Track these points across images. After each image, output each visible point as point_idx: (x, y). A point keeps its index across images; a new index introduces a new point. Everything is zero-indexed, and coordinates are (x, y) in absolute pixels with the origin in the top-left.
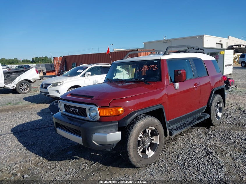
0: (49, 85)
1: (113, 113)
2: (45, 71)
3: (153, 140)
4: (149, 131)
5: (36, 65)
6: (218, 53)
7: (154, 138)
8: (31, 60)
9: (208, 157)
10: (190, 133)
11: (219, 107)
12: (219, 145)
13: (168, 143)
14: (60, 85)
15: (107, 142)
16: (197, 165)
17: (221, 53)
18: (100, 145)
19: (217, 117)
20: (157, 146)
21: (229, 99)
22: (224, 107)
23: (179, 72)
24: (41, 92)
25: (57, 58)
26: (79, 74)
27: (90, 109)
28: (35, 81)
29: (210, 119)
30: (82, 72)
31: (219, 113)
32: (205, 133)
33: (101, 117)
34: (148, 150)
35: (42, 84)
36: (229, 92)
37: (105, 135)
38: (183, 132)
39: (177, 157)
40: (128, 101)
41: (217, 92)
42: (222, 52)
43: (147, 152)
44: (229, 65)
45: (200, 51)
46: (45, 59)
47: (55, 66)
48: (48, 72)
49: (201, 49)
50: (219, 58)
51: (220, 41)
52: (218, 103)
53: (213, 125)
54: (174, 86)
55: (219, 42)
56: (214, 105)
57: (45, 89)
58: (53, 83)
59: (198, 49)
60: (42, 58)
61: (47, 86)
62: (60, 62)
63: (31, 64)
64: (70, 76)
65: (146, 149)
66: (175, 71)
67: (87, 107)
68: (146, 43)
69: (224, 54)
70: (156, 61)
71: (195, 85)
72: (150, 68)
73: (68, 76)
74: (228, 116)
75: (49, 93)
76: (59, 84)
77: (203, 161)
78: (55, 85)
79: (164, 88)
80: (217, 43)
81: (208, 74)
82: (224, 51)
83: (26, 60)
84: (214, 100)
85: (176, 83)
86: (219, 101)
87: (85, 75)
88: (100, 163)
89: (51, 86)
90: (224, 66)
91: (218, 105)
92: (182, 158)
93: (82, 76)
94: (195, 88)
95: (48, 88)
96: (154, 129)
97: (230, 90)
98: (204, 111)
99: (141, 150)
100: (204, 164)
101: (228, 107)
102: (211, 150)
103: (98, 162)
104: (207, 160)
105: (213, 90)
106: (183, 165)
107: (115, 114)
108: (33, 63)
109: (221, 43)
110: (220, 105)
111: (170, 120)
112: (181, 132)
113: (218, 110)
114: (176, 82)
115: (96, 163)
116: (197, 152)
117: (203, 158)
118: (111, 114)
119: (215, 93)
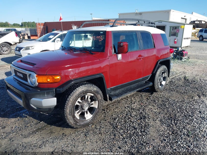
0: (22, 48)
1: (50, 80)
2: (29, 35)
3: (92, 104)
4: (88, 97)
5: (24, 29)
6: (179, 27)
7: (93, 102)
8: (21, 24)
9: (140, 121)
10: (134, 98)
11: (164, 76)
12: (155, 110)
13: (112, 106)
14: (32, 49)
15: (42, 106)
16: (128, 128)
17: (181, 27)
18: (38, 109)
19: (161, 85)
20: (96, 110)
21: (180, 68)
22: (169, 76)
23: (122, 44)
24: (16, 54)
25: (39, 24)
26: (50, 39)
27: (30, 75)
28: (15, 44)
29: (153, 86)
30: (53, 38)
31: (163, 81)
32: (147, 98)
33: (39, 83)
34: (87, 113)
35: (17, 47)
36: (182, 62)
37: (41, 100)
38: (128, 97)
39: (114, 120)
40: (70, 69)
41: (163, 63)
42: (183, 26)
43: (86, 115)
44: (187, 38)
45: (151, 25)
46: (33, 23)
47: (37, 31)
48: (32, 36)
49: (152, 23)
50: (180, 31)
51: (185, 16)
52: (163, 73)
53: (156, 92)
54: (117, 57)
55: (183, 17)
56: (158, 74)
57: (18, 52)
58: (25, 46)
59: (150, 23)
60: (30, 22)
61: (20, 49)
62: (42, 28)
63: (20, 28)
64: (42, 41)
65: (85, 112)
66: (118, 43)
67: (27, 73)
68: (120, 15)
69: (184, 28)
70: (102, 33)
71: (140, 56)
72: (96, 39)
73: (40, 41)
74: (173, 84)
75: (22, 55)
76: (30, 48)
77: (134, 124)
78: (27, 48)
79: (107, 58)
80: (182, 18)
81: (155, 47)
82: (184, 25)
83: (16, 24)
84: (158, 70)
85: (118, 55)
86: (163, 71)
87: (55, 41)
88: (45, 122)
89: (24, 49)
90: (183, 39)
91: (162, 74)
92: (118, 121)
93: (52, 42)
94: (139, 59)
95: (21, 51)
96: (93, 95)
97: (183, 60)
98: (148, 80)
99: (79, 113)
100: (134, 128)
101: (176, 76)
102: (146, 114)
103: (43, 122)
104: (138, 124)
105: (158, 62)
106: (116, 128)
107: (51, 81)
108: (22, 27)
109: (185, 18)
110: (165, 75)
111: (112, 87)
112: (127, 96)
113: (162, 79)
114: (119, 53)
115: (41, 123)
116: (133, 116)
117: (136, 122)
118: (48, 81)
119: (159, 64)
